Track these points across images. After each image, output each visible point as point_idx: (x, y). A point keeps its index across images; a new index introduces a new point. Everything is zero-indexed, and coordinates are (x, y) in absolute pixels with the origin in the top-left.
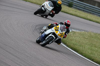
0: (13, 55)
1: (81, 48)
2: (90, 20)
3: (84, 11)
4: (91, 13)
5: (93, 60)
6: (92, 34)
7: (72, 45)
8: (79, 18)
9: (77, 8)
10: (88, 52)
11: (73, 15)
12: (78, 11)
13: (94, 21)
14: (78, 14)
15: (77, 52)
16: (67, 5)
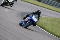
0: (5, 31)
1: (46, 27)
2: (51, 10)
3: (47, 4)
4: (52, 5)
5: (53, 34)
6: (53, 18)
7: (40, 25)
8: (45, 9)
9: (43, 3)
10: (50, 29)
11: (41, 7)
12: (44, 4)
13: (54, 11)
14: (44, 6)
15: (43, 29)
16: (38, 1)
